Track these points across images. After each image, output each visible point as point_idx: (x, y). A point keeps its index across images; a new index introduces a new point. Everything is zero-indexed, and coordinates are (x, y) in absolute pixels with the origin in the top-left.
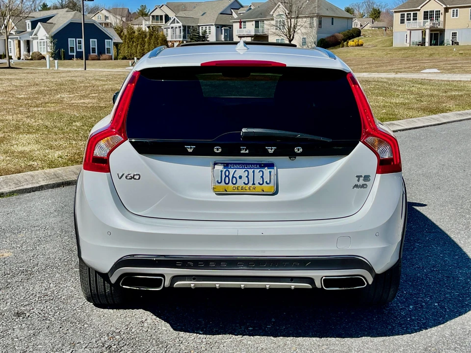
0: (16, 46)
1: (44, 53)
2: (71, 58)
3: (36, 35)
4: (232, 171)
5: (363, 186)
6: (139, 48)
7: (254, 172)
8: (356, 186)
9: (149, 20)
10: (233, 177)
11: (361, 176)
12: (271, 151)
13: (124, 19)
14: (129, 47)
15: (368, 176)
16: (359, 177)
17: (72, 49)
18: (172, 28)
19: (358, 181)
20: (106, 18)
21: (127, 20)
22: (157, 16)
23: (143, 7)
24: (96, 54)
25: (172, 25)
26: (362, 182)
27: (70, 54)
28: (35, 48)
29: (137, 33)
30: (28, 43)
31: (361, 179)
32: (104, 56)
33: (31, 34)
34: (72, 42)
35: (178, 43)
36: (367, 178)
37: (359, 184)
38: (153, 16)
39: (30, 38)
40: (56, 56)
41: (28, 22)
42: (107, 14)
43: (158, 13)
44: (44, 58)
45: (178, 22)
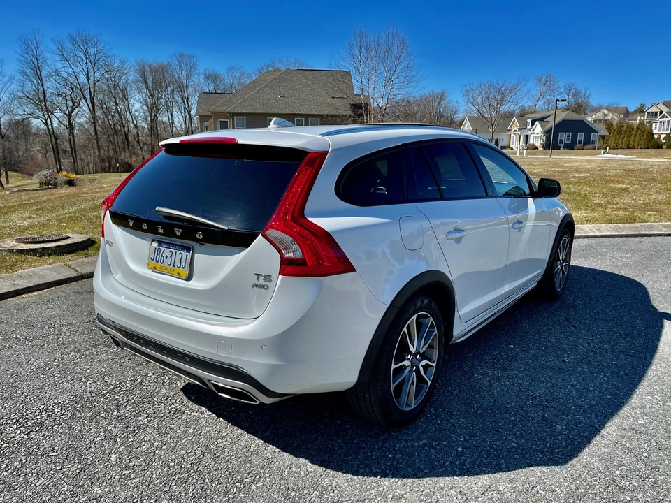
0: (517, 139)
1: (537, 145)
2: (559, 148)
3: (533, 130)
4: (162, 249)
5: (263, 287)
6: (625, 139)
7: (176, 253)
8: (256, 285)
9: (644, 116)
10: (162, 256)
11: (261, 275)
12: (178, 234)
13: (622, 116)
14: (616, 139)
15: (270, 276)
16: (258, 275)
17: (561, 141)
18: (661, 122)
19: (258, 279)
20: (605, 115)
21: (624, 116)
22: (652, 113)
23: (642, 106)
24: (582, 144)
25: (661, 120)
26: (261, 282)
27: (559, 145)
28: (531, 141)
29: (625, 127)
30: (527, 137)
31: (261, 278)
32: (588, 146)
33: (530, 130)
34: (562, 135)
35: (665, 135)
36: (268, 278)
37: (258, 283)
38: (648, 113)
39: (529, 133)
40: (546, 146)
41: (529, 121)
42: (606, 112)
43: (654, 109)
44: (537, 148)
45: (667, 117)
